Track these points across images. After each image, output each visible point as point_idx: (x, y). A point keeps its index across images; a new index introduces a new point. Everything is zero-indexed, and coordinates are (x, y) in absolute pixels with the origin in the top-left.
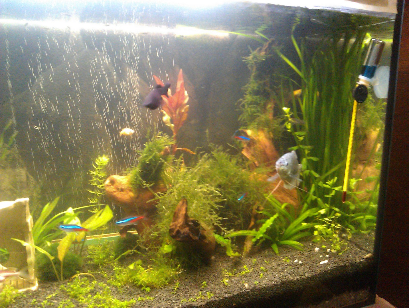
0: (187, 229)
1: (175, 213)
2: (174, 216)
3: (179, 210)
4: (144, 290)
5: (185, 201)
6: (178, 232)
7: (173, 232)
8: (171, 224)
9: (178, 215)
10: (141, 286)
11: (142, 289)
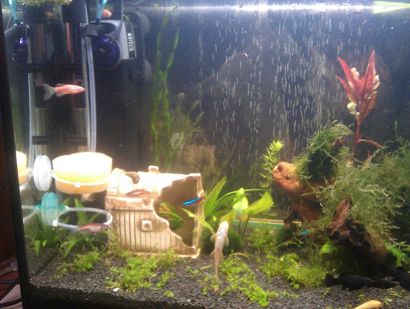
0: (348, 232)
1: (336, 212)
2: (334, 215)
3: (341, 210)
4: (293, 286)
5: (349, 200)
6: (336, 233)
7: (331, 232)
8: (330, 223)
9: (338, 215)
10: (290, 281)
11: (291, 284)
